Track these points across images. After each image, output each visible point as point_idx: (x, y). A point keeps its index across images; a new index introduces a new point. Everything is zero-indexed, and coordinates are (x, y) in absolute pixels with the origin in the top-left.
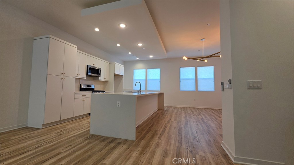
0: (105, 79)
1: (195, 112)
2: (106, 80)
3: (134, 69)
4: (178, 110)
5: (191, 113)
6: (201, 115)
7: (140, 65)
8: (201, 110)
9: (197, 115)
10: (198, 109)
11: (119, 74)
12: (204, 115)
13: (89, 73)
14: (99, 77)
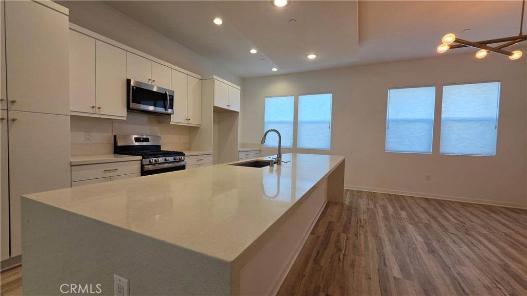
0: (191, 122)
2: (193, 122)
3: (267, 97)
7: (280, 86)
11: (226, 107)
13: (132, 102)
14: (169, 115)
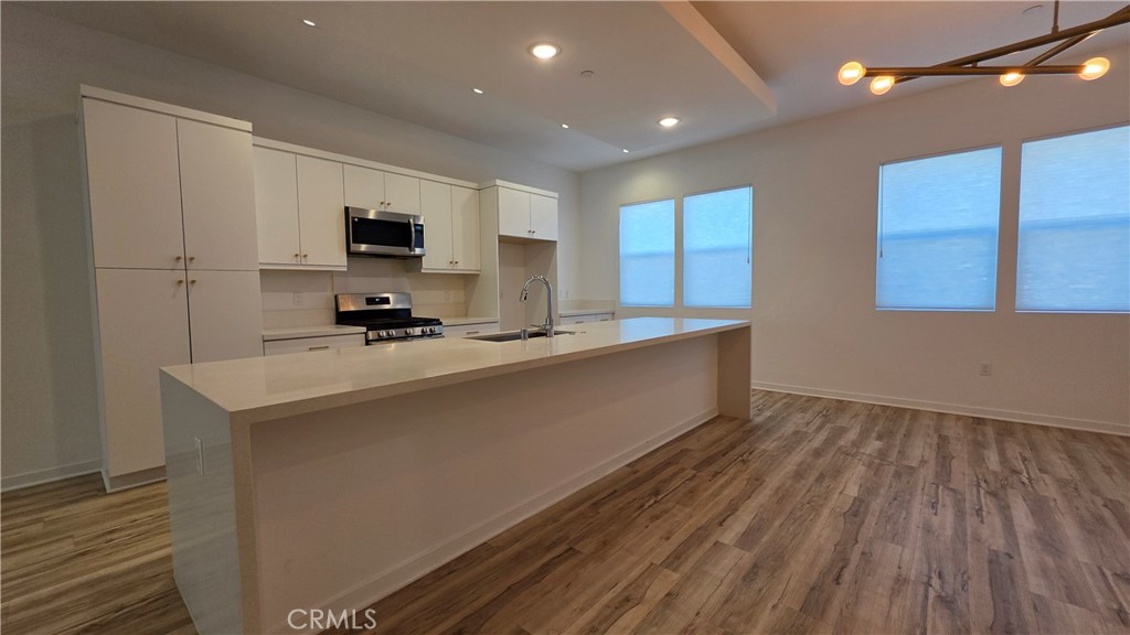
0: (460, 266)
1: (961, 468)
2: (463, 267)
3: (622, 205)
4: (843, 431)
5: (927, 474)
6: (1005, 510)
7: (648, 182)
8: (1033, 447)
9: (970, 495)
10: (1005, 429)
11: (526, 236)
12: (1039, 508)
13: (354, 242)
14: (419, 257)
